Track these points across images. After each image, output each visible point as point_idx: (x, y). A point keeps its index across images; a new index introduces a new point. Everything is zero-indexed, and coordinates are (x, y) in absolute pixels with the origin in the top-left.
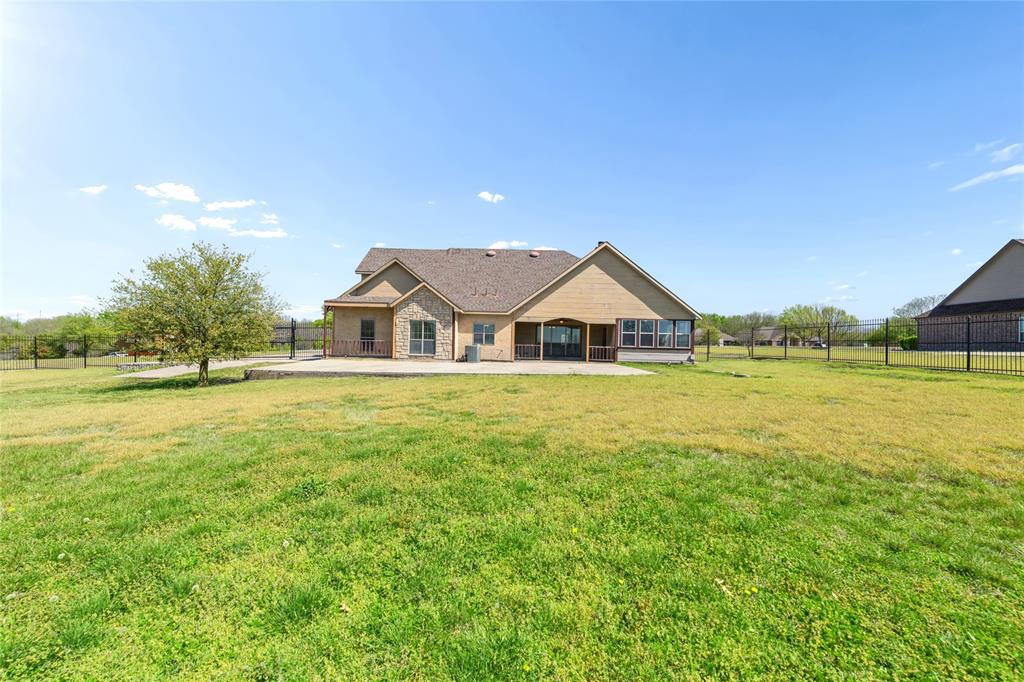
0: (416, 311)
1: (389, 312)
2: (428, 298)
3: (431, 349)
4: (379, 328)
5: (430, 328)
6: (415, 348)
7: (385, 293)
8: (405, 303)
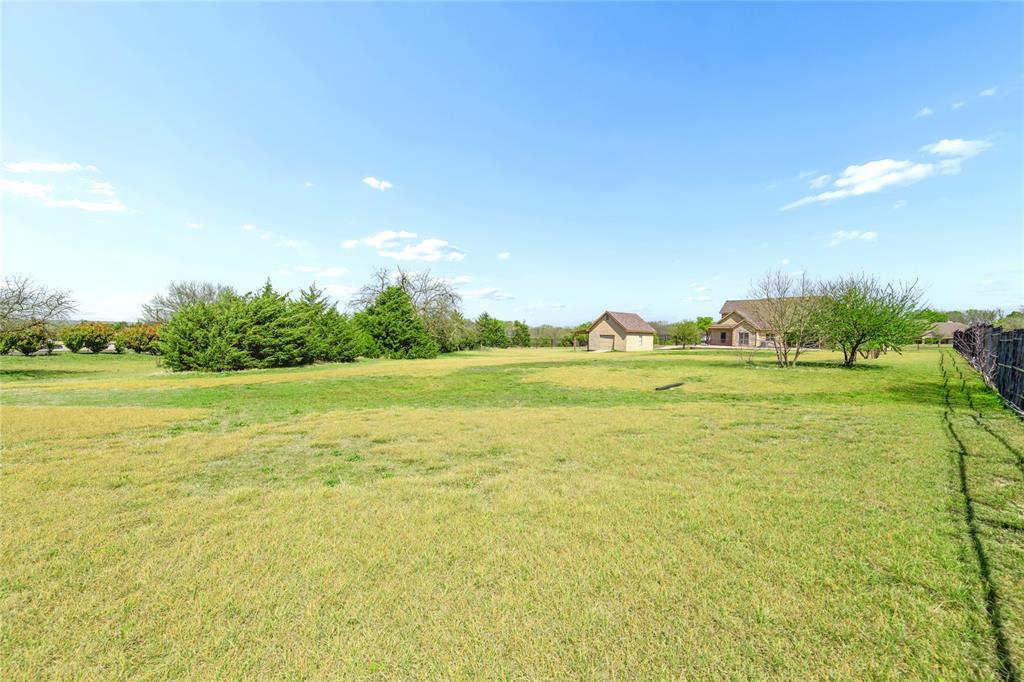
0: (742, 329)
1: (731, 330)
2: (746, 324)
3: (747, 343)
4: (727, 335)
5: (747, 335)
6: (741, 343)
7: (731, 322)
8: (737, 327)
